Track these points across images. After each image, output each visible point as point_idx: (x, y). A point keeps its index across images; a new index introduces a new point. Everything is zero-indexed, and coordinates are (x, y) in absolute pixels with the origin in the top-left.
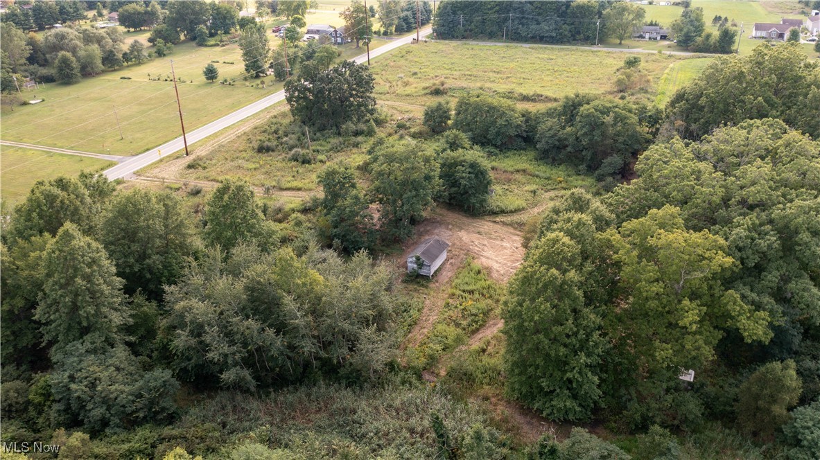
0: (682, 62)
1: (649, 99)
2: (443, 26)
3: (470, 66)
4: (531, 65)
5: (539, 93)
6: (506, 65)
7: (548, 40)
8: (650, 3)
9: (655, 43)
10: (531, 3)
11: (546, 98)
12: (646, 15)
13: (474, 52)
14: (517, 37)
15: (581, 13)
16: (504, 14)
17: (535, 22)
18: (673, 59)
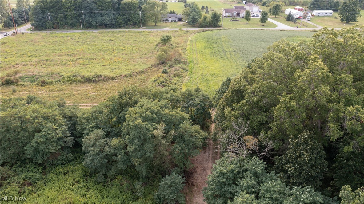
0: (195, 35)
1: (184, 69)
2: (37, 21)
3: (49, 52)
4: (97, 47)
5: (99, 73)
6: (78, 48)
7: (110, 26)
8: (167, 1)
9: (175, 23)
10: (95, 3)
11: (105, 77)
12: (168, 7)
13: (56, 39)
14: (89, 26)
15: (128, 7)
16: (78, 11)
17: (100, 15)
18: (189, 34)
